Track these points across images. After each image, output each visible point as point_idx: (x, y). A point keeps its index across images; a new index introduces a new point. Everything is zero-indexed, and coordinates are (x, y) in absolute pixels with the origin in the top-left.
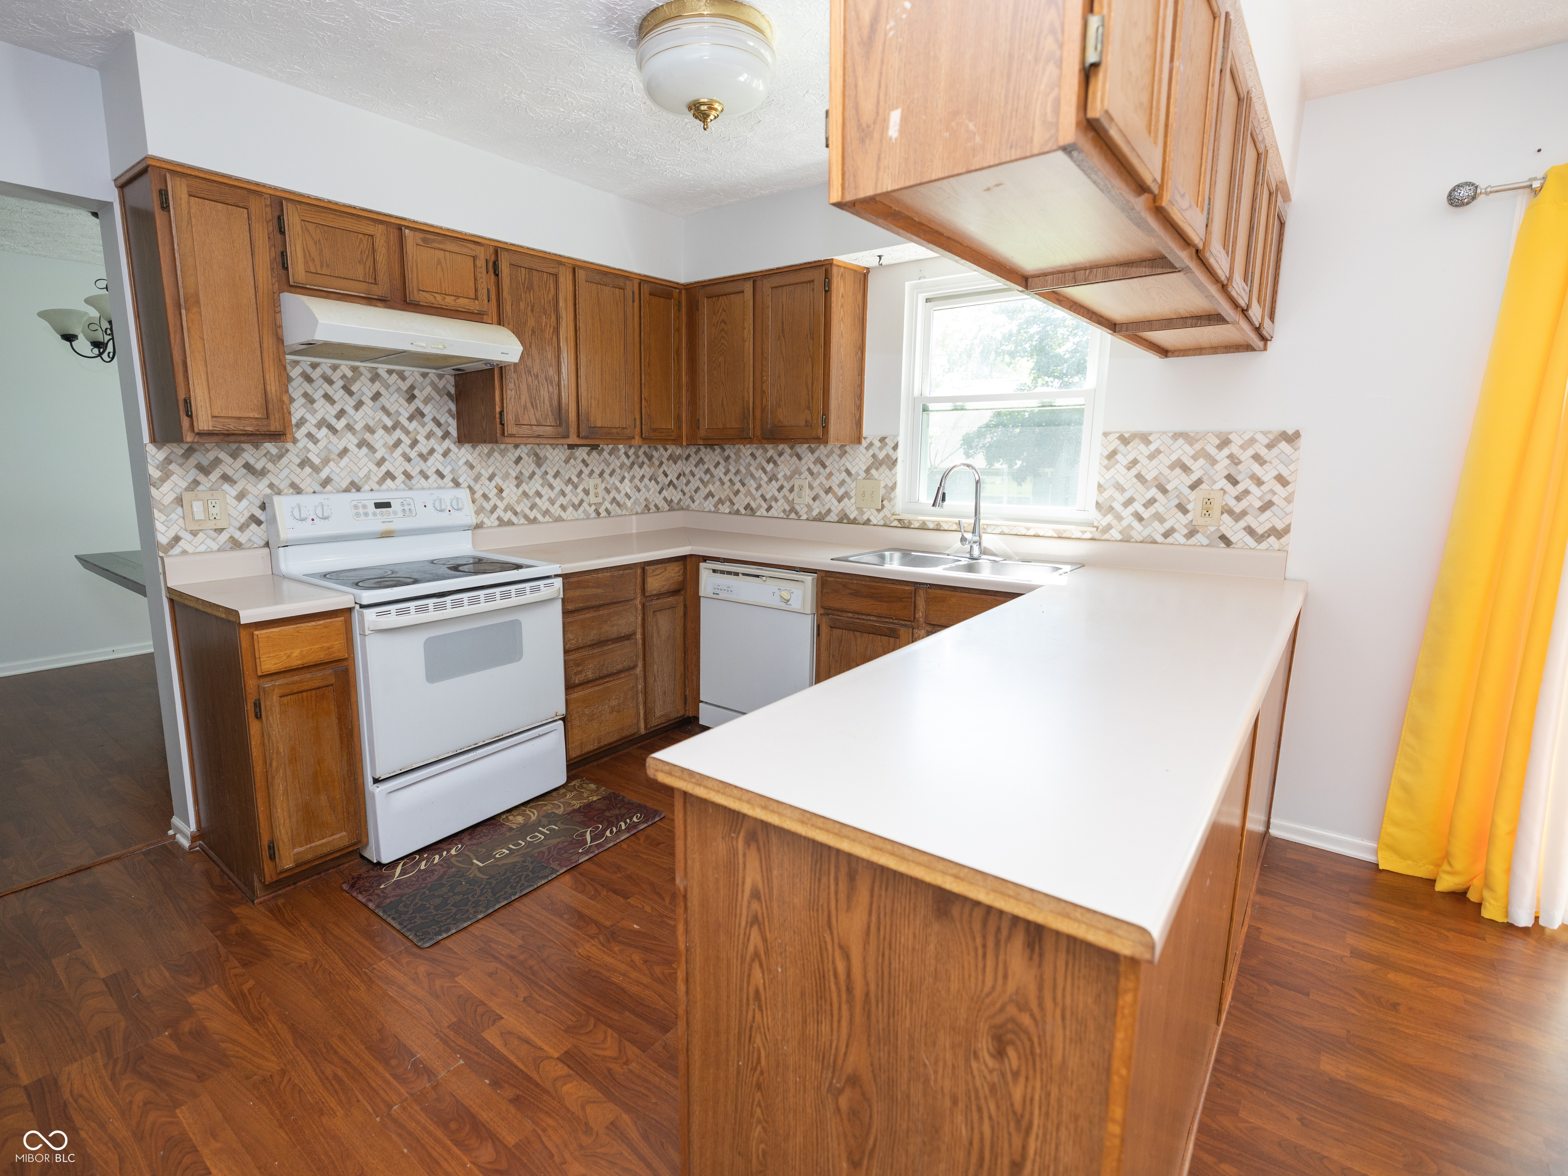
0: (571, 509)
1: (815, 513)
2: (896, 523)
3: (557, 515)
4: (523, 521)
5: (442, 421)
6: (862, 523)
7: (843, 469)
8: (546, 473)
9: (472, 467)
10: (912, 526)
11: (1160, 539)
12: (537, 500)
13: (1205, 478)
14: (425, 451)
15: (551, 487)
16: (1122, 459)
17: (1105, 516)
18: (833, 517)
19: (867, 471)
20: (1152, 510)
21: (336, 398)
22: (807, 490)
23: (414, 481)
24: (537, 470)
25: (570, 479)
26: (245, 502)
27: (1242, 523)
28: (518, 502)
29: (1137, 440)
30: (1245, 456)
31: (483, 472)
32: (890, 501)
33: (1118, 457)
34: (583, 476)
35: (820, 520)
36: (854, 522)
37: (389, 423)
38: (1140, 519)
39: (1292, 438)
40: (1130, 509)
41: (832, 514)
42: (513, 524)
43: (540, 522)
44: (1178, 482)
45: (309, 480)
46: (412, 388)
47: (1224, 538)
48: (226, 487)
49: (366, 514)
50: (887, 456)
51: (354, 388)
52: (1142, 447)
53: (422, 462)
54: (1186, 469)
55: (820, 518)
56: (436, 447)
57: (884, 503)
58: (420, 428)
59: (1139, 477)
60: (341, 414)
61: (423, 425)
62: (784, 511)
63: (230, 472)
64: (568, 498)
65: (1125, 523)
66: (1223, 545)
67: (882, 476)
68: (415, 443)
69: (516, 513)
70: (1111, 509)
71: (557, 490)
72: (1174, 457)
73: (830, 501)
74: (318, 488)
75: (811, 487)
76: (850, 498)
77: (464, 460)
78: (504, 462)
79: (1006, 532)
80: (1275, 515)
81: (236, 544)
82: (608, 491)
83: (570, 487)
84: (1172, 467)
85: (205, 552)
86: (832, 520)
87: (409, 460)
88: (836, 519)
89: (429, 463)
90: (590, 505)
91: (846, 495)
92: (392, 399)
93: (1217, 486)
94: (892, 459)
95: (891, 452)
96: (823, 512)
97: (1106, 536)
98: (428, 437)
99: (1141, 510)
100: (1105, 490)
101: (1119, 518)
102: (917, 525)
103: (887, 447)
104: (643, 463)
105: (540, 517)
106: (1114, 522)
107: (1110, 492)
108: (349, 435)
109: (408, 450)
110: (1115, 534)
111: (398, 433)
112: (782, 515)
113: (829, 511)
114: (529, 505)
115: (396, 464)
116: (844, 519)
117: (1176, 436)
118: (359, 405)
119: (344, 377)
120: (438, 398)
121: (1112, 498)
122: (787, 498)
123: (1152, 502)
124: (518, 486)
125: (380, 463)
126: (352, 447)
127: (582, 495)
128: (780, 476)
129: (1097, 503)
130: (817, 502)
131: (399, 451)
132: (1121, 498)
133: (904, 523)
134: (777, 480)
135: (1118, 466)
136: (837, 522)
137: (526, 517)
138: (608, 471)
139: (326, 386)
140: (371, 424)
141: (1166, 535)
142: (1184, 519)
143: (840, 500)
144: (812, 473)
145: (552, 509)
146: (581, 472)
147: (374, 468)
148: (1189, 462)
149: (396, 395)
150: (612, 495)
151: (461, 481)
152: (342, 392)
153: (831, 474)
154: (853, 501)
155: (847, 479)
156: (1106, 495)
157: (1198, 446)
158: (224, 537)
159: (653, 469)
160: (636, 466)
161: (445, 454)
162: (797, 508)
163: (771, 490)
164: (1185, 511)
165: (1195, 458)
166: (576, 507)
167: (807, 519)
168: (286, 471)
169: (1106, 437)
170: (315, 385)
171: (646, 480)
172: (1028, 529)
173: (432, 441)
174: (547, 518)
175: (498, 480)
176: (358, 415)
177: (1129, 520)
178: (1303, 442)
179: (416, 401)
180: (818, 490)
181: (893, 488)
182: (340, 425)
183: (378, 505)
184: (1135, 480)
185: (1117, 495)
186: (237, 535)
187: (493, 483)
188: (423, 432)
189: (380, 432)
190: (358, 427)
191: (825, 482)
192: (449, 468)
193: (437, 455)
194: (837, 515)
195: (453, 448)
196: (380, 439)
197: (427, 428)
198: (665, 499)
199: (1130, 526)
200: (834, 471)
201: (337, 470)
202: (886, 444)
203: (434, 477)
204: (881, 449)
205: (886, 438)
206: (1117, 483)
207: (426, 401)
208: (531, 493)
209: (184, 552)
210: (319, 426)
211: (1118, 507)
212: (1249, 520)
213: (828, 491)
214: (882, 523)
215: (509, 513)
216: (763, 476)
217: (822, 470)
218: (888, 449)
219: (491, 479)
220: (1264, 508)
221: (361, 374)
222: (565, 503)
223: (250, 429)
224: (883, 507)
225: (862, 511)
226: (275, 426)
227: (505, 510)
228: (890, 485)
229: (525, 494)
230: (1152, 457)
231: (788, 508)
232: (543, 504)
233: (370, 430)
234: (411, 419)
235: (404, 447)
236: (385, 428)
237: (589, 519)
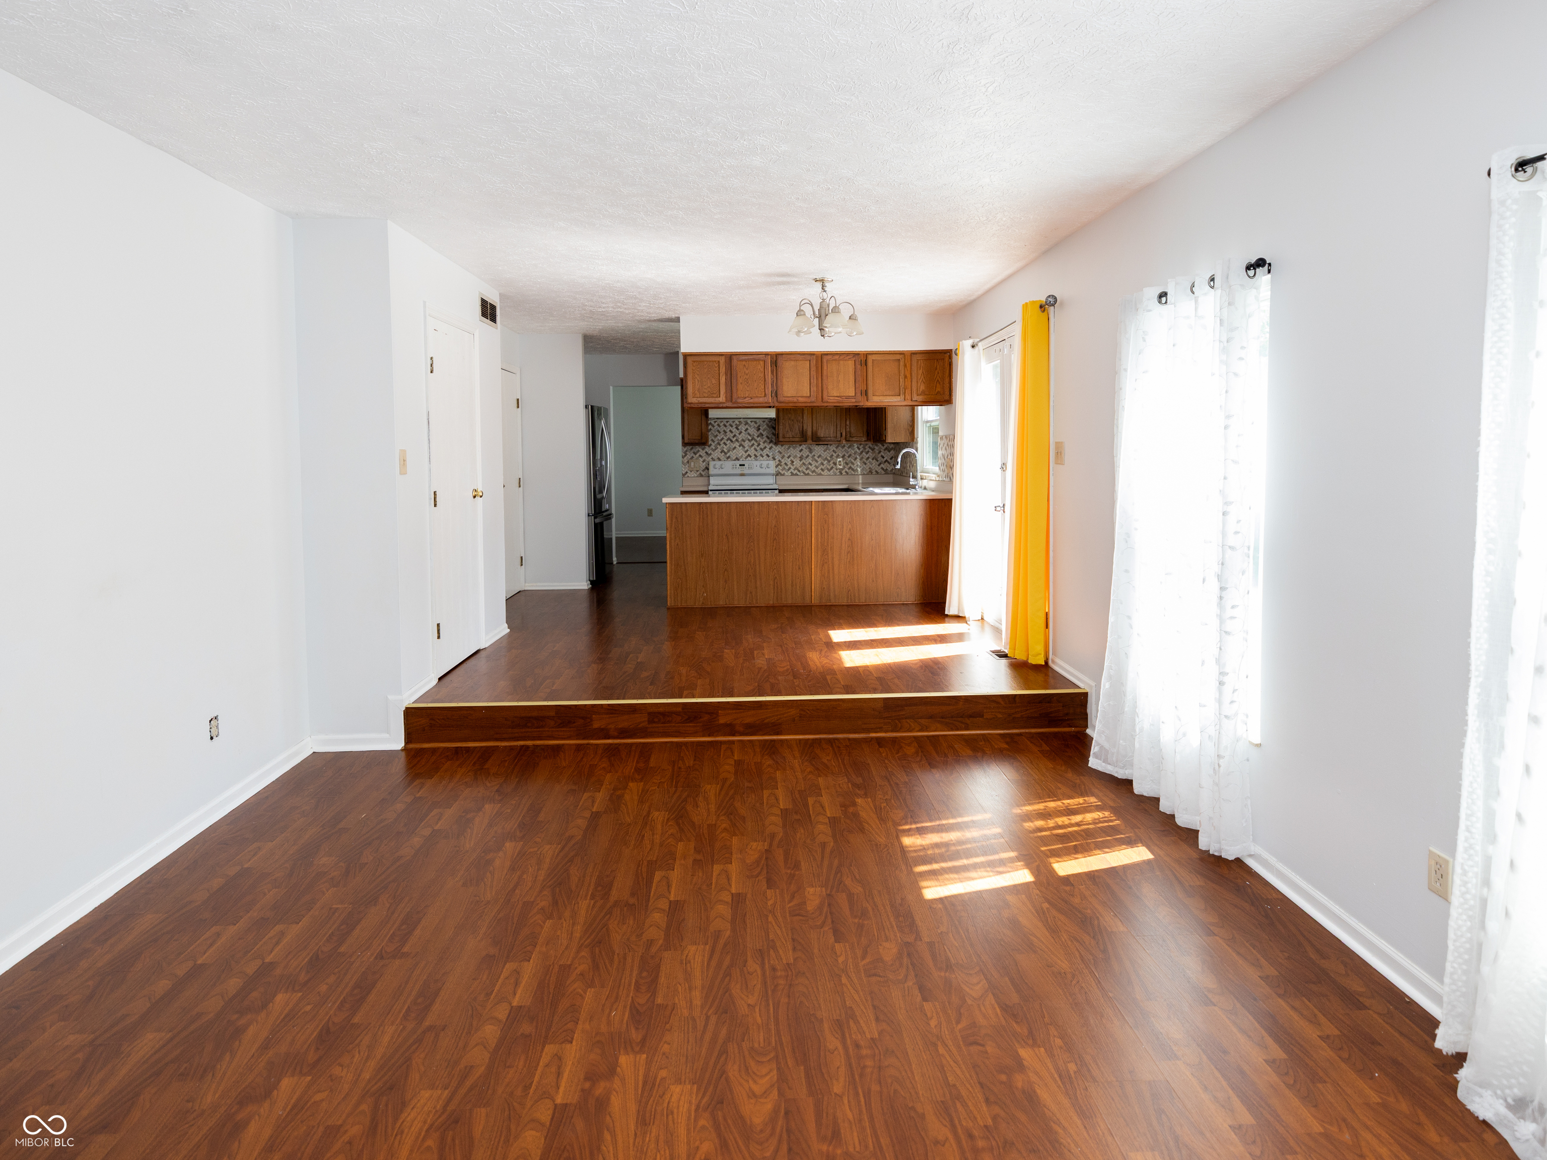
0: (826, 470)
3: (819, 473)
4: (802, 474)
5: (770, 437)
8: (814, 455)
9: (781, 453)
12: (810, 466)
14: (763, 447)
15: (817, 461)
21: (733, 431)
23: (758, 458)
24: (810, 455)
25: (826, 458)
26: (704, 463)
28: (800, 467)
31: (785, 455)
34: (833, 457)
37: (750, 438)
42: (798, 475)
43: (810, 475)
45: (722, 457)
46: (759, 426)
48: (700, 458)
49: (736, 468)
51: (739, 428)
53: (761, 451)
56: (767, 446)
58: (761, 440)
60: (735, 436)
61: (763, 439)
63: (702, 454)
64: (825, 466)
68: (759, 445)
69: (799, 471)
71: (820, 462)
74: (725, 459)
77: (778, 450)
78: (795, 451)
81: (701, 475)
83: (826, 461)
85: (693, 477)
87: (756, 450)
89: (764, 451)
90: (837, 469)
92: (752, 430)
98: (764, 443)
105: (810, 473)
108: (737, 443)
109: (756, 447)
111: (753, 442)
114: (805, 468)
115: (752, 452)
118: (740, 433)
119: (736, 424)
120: (769, 429)
124: (800, 461)
125: (746, 452)
126: (737, 447)
127: (832, 465)
131: (753, 447)
137: (804, 473)
139: (730, 427)
140: (744, 439)
145: (817, 470)
146: (832, 455)
147: (744, 453)
149: (753, 429)
151: (776, 458)
152: (735, 429)
158: (698, 473)
161: (770, 449)
166: (829, 470)
170: (727, 427)
173: (766, 444)
174: (814, 474)
175: (791, 458)
176: (740, 436)
179: (760, 430)
182: (734, 440)
183: (740, 465)
186: (702, 473)
187: (790, 459)
188: (762, 441)
189: (747, 441)
190: (739, 440)
192: (772, 453)
193: (767, 449)
195: (773, 446)
196: (746, 444)
197: (764, 440)
203: (765, 457)
207: (764, 431)
208: (806, 463)
209: (688, 476)
215: (796, 471)
219: (788, 457)
221: (742, 423)
222: (823, 468)
227: (794, 470)
229: (804, 464)
232: (812, 468)
233: (744, 441)
234: (758, 437)
235: (755, 446)
236: (749, 440)
237: (835, 475)
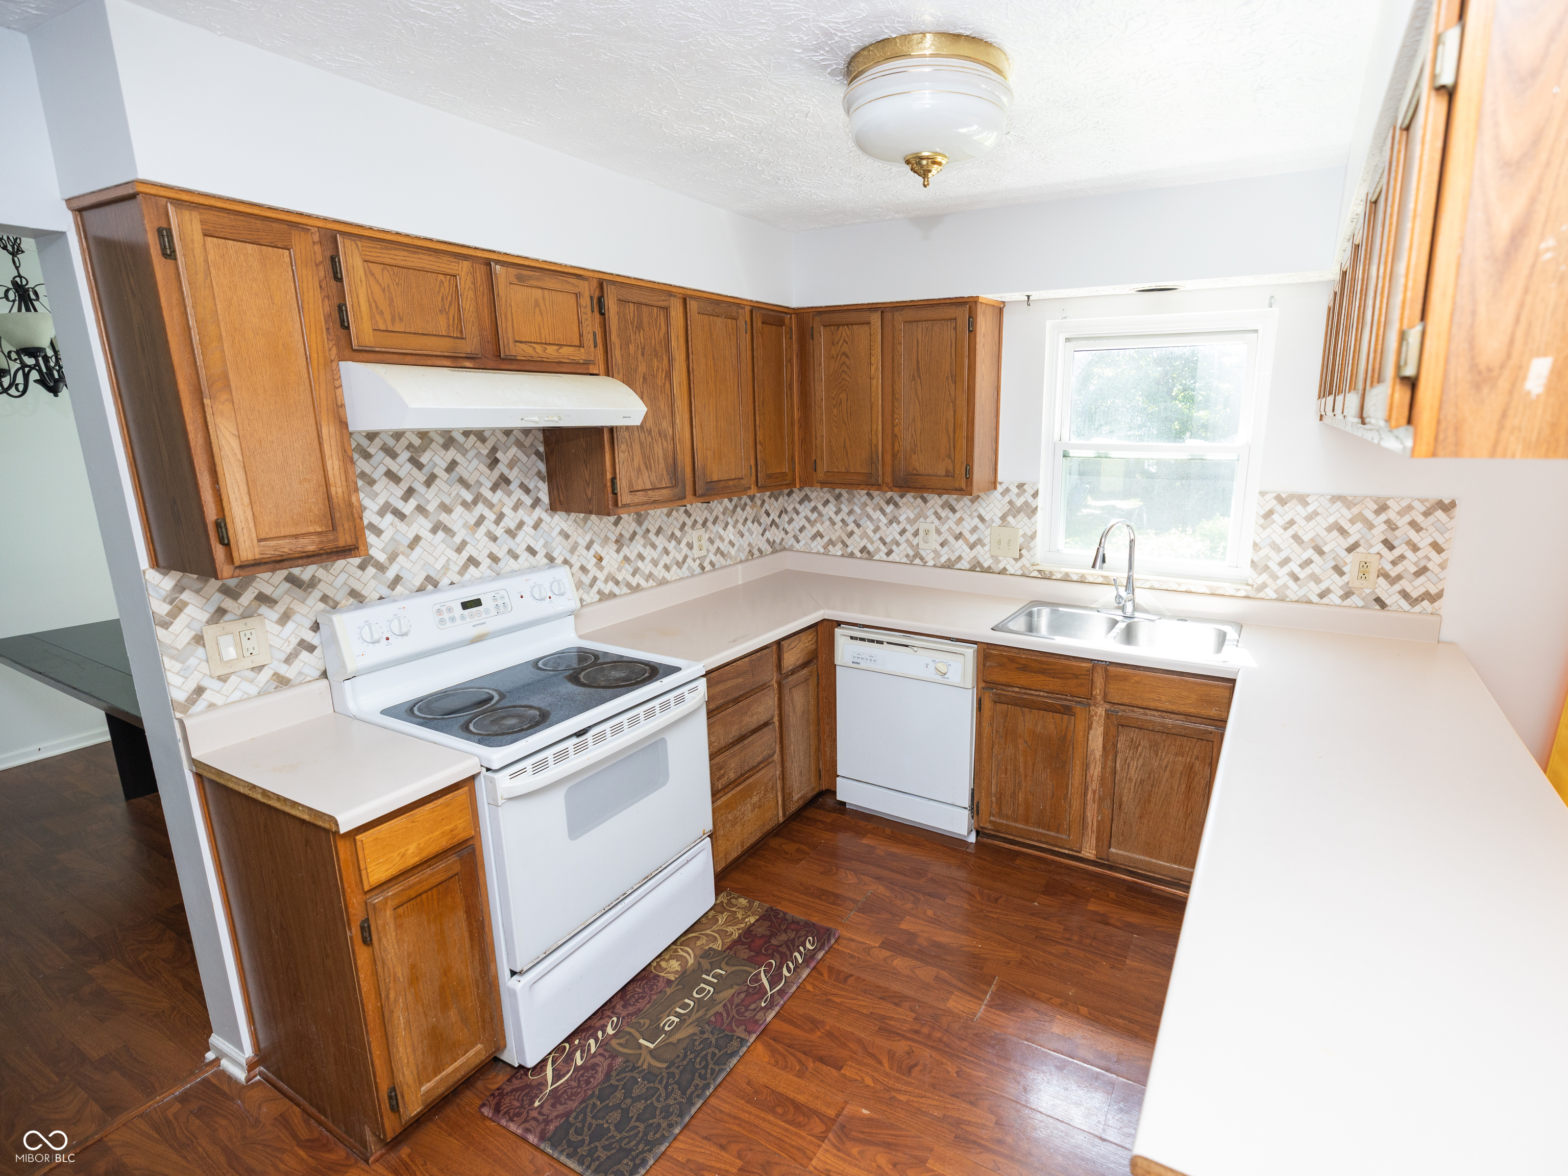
0: (675, 567)
1: (943, 560)
2: (1035, 574)
3: (660, 578)
4: (625, 590)
5: (531, 486)
6: (997, 572)
7: (975, 514)
8: (648, 531)
9: (567, 536)
10: (1054, 577)
11: (1315, 599)
12: (640, 564)
13: (1362, 542)
14: (513, 526)
15: (654, 546)
16: (1279, 519)
17: (1260, 574)
18: (964, 564)
19: (1003, 518)
20: (1308, 570)
21: (401, 474)
22: (933, 535)
23: (501, 564)
24: (638, 530)
25: (673, 534)
26: (290, 625)
27: (1397, 587)
28: (619, 570)
29: (1294, 501)
30: (1402, 522)
31: (580, 540)
32: (1029, 551)
33: (1275, 517)
34: (686, 528)
35: (949, 567)
36: (988, 570)
37: (469, 498)
38: (1296, 579)
39: (1448, 507)
40: (1286, 569)
41: (962, 561)
42: (615, 596)
43: (643, 589)
44: (1335, 544)
45: (373, 583)
46: (494, 450)
47: (1378, 600)
48: (264, 610)
49: (453, 619)
50: (1026, 503)
51: (424, 459)
52: (1299, 508)
53: (509, 540)
54: (1343, 532)
55: (949, 565)
56: (526, 519)
57: (1022, 552)
58: (505, 499)
59: (1296, 537)
60: (410, 492)
61: (509, 494)
62: (907, 556)
63: (268, 590)
64: (671, 556)
65: (1280, 582)
66: (1378, 607)
67: (1020, 524)
68: (500, 517)
69: (617, 583)
70: (1266, 568)
71: (660, 548)
72: (1331, 520)
73: (961, 548)
74: (385, 591)
75: (938, 532)
76: (983, 545)
77: (558, 529)
78: (602, 525)
79: (1156, 587)
80: (1429, 580)
81: (282, 682)
82: (711, 541)
83: (673, 542)
84: (1329, 529)
85: (241, 700)
86: (963, 568)
87: (494, 539)
88: (968, 567)
89: (519, 538)
90: (694, 560)
91: (979, 542)
92: (471, 468)
93: (1374, 550)
94: (1031, 506)
95: (1030, 500)
96: (953, 559)
97: (1261, 595)
98: (515, 508)
99: (1297, 570)
100: (1261, 549)
101: (1275, 577)
102: (1059, 576)
103: (1026, 494)
104: (746, 504)
105: (643, 583)
106: (1270, 582)
107: (1266, 551)
108: (421, 519)
109: (493, 527)
110: (1270, 593)
111: (481, 508)
112: (904, 560)
113: (960, 558)
114: (631, 570)
115: (479, 546)
116: (976, 567)
117: (1335, 499)
118: (430, 480)
119: (410, 446)
120: (524, 459)
121: (1267, 557)
122: (911, 543)
123: (1308, 562)
124: (618, 551)
125: (459, 550)
126: (425, 534)
127: (685, 550)
128: (902, 519)
129: (1252, 562)
130: (946, 548)
131: (483, 529)
132: (1277, 558)
133: (1045, 574)
134: (899, 523)
135: (1274, 526)
136: (968, 570)
137: (628, 585)
138: (711, 519)
139: (388, 460)
140: (447, 501)
141: (1322, 595)
142: (1340, 581)
143: (972, 547)
144: (939, 518)
145: (655, 572)
146: (684, 524)
147: (453, 555)
148: (1346, 526)
149: (475, 462)
150: (715, 546)
151: (555, 555)
152: (409, 466)
153: (961, 520)
154: (987, 548)
155: (980, 525)
156: (1262, 554)
157: (1355, 510)
158: (266, 674)
159: (755, 509)
160: (739, 509)
161: (536, 527)
162: (923, 553)
163: (892, 532)
164: (1341, 573)
165: (1352, 521)
166: (680, 565)
167: (935, 566)
168: (343, 576)
169: (1263, 496)
170: (374, 461)
171: (749, 523)
172: (1179, 585)
173: (521, 512)
174: (651, 582)
175: (596, 547)
176: (431, 493)
177: (1284, 579)
178: (1456, 511)
179: (500, 465)
180: (946, 535)
181: (1033, 537)
182: (408, 508)
183: (466, 605)
184: (1292, 541)
185: (1273, 554)
186: (284, 670)
187: (592, 551)
188: (510, 502)
189: (459, 510)
190: (431, 508)
191: (954, 527)
192: (542, 542)
193: (528, 528)
194: (969, 562)
195: (545, 517)
196: (459, 519)
197: (514, 498)
198: (768, 541)
199: (1285, 586)
200: (965, 516)
201: (408, 565)
202: (1025, 491)
203: (524, 556)
204: (1018, 495)
205: (1025, 484)
206: (1274, 542)
207: (511, 465)
208: (633, 557)
209: (212, 706)
210: (382, 513)
211: (1274, 566)
212: (1404, 584)
213: (959, 537)
214: (1020, 572)
215: (611, 584)
216: (882, 517)
217: (951, 514)
218: (1028, 496)
219: (588, 547)
220: (1418, 574)
221: (432, 441)
222: (668, 562)
223: (311, 548)
224: (1021, 556)
225: (997, 559)
226: (344, 539)
227: (606, 581)
228: (1029, 533)
229: (626, 559)
230: (1309, 518)
231: (911, 553)
232: (645, 567)
233: (446, 508)
234: (494, 489)
235: (488, 524)
236: (464, 504)
237: (693, 576)
